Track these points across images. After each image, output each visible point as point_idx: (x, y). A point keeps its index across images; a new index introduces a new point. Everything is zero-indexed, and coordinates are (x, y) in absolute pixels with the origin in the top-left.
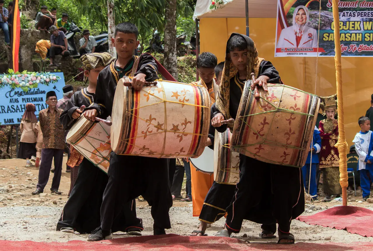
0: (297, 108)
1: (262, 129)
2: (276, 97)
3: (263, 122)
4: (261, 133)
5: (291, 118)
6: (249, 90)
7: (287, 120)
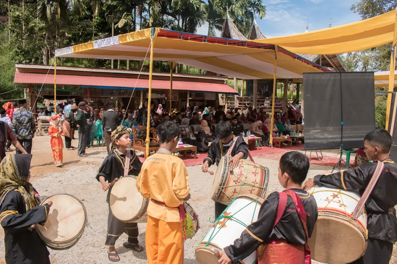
0: (256, 182)
1: (233, 195)
2: (243, 175)
3: (234, 191)
4: (232, 197)
5: (252, 189)
6: (226, 169)
7: (249, 191)
